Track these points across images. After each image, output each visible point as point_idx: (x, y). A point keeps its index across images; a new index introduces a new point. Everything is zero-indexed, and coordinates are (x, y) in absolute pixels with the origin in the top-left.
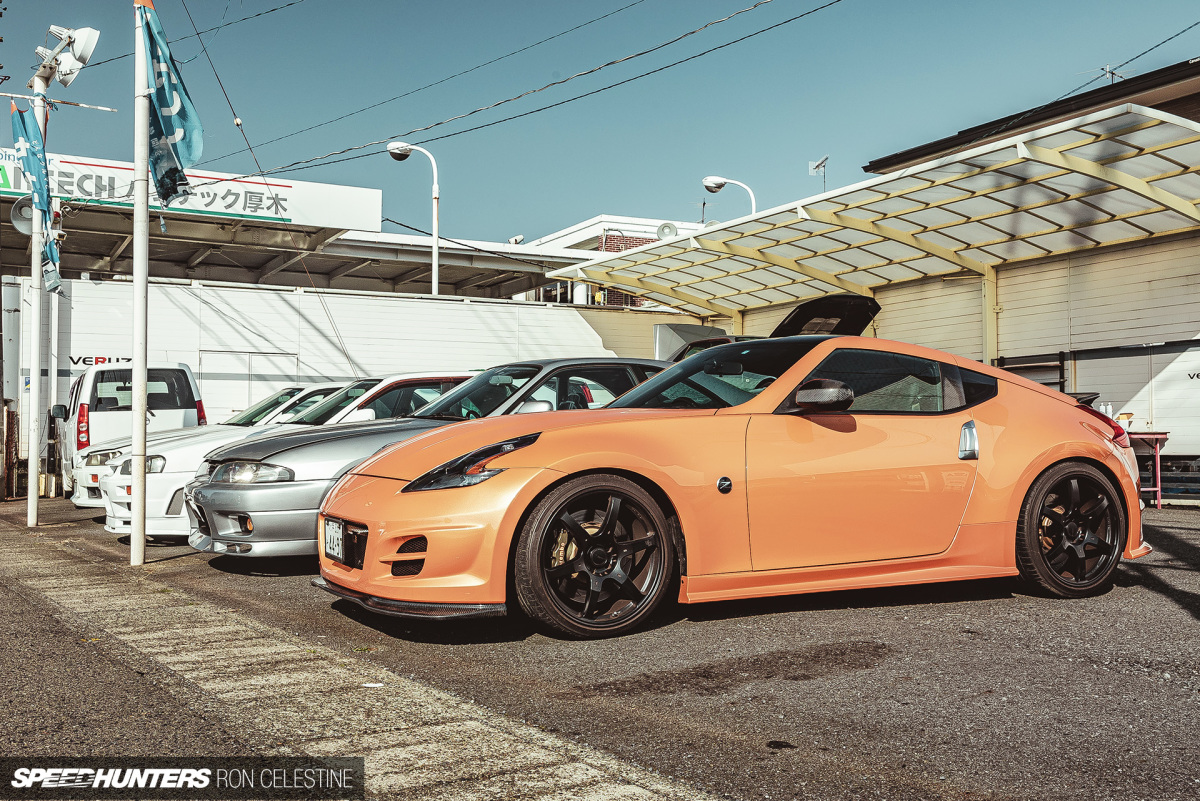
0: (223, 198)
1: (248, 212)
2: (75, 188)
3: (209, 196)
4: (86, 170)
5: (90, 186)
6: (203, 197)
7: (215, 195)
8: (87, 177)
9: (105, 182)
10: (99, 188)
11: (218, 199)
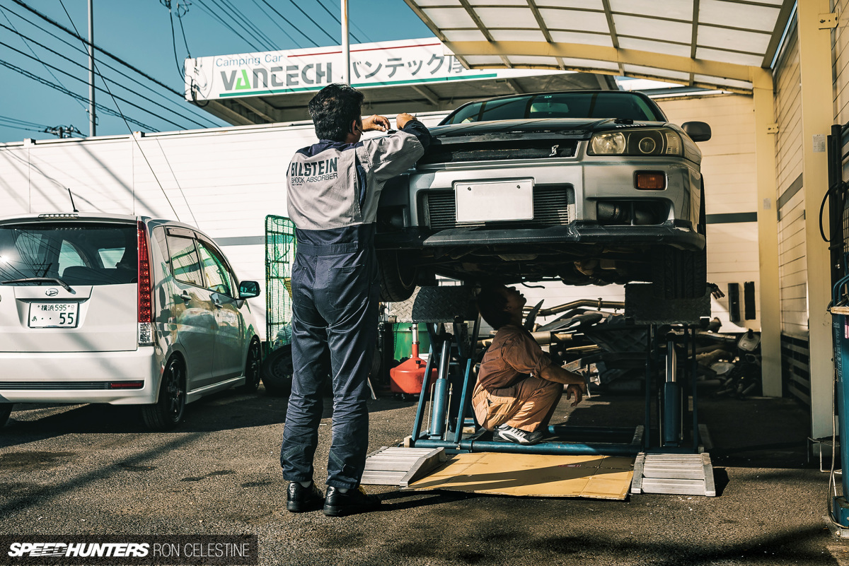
0: (429, 64)
1: (453, 74)
2: (300, 79)
3: (415, 64)
4: (309, 60)
5: (311, 74)
6: (410, 66)
7: (421, 62)
8: (309, 67)
9: (324, 69)
10: (320, 75)
11: (424, 64)
